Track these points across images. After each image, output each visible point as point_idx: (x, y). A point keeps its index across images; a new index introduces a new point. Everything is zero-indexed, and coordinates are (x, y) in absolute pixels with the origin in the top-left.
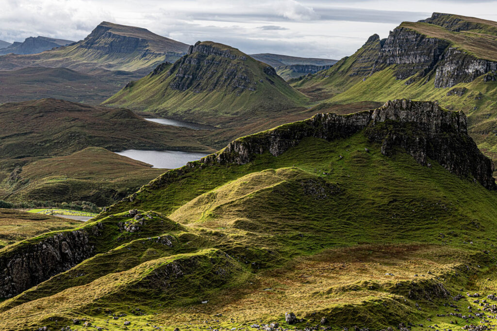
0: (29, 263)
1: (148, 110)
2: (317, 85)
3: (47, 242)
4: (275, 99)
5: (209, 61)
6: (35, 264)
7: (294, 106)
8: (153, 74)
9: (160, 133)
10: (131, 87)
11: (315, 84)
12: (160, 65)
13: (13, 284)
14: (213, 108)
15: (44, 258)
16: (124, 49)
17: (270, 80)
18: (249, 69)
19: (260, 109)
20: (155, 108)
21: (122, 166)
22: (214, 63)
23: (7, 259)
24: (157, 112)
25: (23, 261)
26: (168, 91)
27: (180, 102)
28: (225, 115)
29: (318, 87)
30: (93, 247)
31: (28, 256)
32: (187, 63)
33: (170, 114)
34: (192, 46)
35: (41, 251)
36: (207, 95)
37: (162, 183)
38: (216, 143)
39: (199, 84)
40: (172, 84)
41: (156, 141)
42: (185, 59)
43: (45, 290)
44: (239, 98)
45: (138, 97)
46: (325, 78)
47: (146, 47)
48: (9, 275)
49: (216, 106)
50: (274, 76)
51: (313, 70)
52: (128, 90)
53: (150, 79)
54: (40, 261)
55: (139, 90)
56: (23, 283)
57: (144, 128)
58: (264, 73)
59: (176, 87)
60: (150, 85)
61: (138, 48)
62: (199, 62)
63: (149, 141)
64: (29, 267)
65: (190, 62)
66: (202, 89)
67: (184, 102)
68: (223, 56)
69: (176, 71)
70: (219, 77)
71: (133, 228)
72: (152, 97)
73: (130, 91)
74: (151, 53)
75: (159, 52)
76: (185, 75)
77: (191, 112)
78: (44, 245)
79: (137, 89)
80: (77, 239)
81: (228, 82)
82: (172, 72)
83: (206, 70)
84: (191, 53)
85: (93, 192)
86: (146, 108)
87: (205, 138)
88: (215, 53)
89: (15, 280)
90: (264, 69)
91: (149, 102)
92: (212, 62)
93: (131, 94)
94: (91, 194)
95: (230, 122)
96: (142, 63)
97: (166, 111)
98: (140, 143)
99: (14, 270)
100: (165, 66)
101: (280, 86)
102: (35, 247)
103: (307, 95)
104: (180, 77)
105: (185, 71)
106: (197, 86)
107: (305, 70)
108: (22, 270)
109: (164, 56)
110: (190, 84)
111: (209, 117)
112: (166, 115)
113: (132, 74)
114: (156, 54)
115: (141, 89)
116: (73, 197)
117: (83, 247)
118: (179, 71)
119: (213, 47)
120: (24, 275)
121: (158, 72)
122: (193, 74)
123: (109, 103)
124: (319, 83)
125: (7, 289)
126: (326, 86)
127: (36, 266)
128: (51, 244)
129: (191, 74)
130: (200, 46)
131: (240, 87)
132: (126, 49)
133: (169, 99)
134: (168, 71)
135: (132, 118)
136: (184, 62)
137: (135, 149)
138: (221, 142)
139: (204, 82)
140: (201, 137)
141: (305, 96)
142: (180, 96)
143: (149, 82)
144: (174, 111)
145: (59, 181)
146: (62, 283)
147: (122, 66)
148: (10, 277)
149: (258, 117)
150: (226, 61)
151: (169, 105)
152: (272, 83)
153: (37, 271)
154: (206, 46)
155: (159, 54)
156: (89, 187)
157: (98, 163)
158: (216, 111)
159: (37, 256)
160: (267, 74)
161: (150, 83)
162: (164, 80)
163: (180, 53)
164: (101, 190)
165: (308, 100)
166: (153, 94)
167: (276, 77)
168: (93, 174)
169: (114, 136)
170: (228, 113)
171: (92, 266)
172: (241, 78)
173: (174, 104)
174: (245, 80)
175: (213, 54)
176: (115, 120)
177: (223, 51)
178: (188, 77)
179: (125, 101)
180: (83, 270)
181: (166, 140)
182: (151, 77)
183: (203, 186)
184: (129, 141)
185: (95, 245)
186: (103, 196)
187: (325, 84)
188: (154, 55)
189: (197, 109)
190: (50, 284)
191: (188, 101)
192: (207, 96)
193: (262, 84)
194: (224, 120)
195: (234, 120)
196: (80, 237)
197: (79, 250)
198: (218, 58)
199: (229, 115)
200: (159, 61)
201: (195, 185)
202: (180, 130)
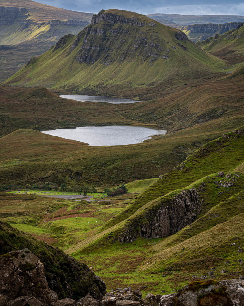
0: (169, 212)
1: (56, 86)
2: (228, 47)
3: (178, 197)
4: (191, 65)
5: (116, 30)
6: (173, 213)
7: (211, 72)
8: (56, 48)
9: (81, 111)
10: (33, 63)
11: (225, 47)
12: (63, 38)
13: (160, 228)
14: (127, 80)
15: (178, 209)
16: (3, 20)
17: (182, 46)
18: (160, 35)
19: (176, 78)
20: (64, 85)
21: (63, 146)
22: (122, 32)
23: (155, 210)
24: (66, 88)
25: (166, 211)
26: (74, 65)
27: (89, 76)
28: (140, 86)
29: (230, 49)
30: (202, 200)
31: (169, 207)
32: (92, 34)
33: (80, 89)
34: (95, 16)
35: (176, 203)
36: (118, 66)
37: (205, 153)
38: (140, 117)
39: (108, 56)
40: (78, 57)
41: (79, 119)
42: (89, 30)
43: (197, 228)
44: (152, 67)
45: (43, 74)
46: (236, 39)
47: (26, 17)
48: (157, 221)
49: (130, 78)
50: (186, 41)
51: (213, 29)
52: (31, 67)
53: (53, 53)
54: (176, 211)
55: (43, 66)
56: (166, 227)
57: (64, 106)
58: (176, 39)
59: (83, 60)
60: (54, 60)
61: (19, 19)
62: (105, 32)
63: (73, 119)
64: (169, 216)
65: (96, 33)
66: (112, 61)
67: (94, 75)
68: (130, 24)
69: (81, 43)
70: (129, 46)
71: (229, 184)
72: (57, 73)
73: (33, 68)
74: (33, 24)
75: (43, 22)
76: (91, 46)
77: (103, 86)
78: (177, 199)
79: (41, 65)
80: (192, 195)
81: (139, 51)
82: (76, 45)
83: (114, 40)
84: (95, 22)
85: (50, 173)
86: (54, 85)
87: (128, 112)
88: (122, 22)
89: (161, 225)
90: (176, 35)
91: (55, 78)
92: (120, 31)
93: (35, 71)
94: (48, 175)
95: (148, 94)
96: (25, 35)
97: (77, 86)
98: (64, 122)
99: (161, 218)
100: (68, 39)
101: (194, 52)
102: (172, 201)
103: (221, 59)
104: (86, 50)
105: (92, 43)
106: (106, 58)
107: (203, 30)
108: (165, 217)
109: (49, 26)
110: (98, 56)
111: (124, 90)
112: (77, 90)
113: (17, 48)
114: (39, 24)
115: (45, 65)
116: (30, 179)
117: (196, 200)
118: (84, 43)
119: (119, 15)
120: (166, 222)
121: (61, 45)
122: (100, 45)
123: (12, 82)
124: (230, 44)
125: (157, 232)
126: (238, 47)
127: (173, 215)
128: (180, 198)
129: (98, 45)
130: (105, 14)
131: (153, 55)
132: (6, 21)
133: (77, 73)
134: (71, 44)
135: (49, 96)
136: (88, 33)
137: (61, 128)
138: (146, 115)
139: (113, 53)
140: (124, 112)
141: (220, 61)
142: (88, 69)
143: (52, 57)
144: (85, 86)
145: (13, 164)
146: (206, 223)
147: (3, 40)
148: (158, 223)
149: (175, 86)
150: (135, 28)
151: (78, 80)
152: (185, 48)
153: (173, 219)
154: (111, 15)
155: (43, 24)
156: (44, 168)
157: (38, 145)
158: (130, 83)
159: (174, 207)
160: (179, 40)
161: (54, 58)
162: (69, 54)
163: (66, 21)
164: (56, 170)
165: (224, 64)
166: (58, 70)
167: (188, 42)
168: (39, 155)
169: (36, 117)
170: (143, 84)
171: (221, 210)
172: (153, 46)
173: (83, 78)
174: (157, 48)
175: (119, 23)
176: (33, 99)
177: (130, 19)
178: (96, 49)
179: (29, 79)
180: (217, 213)
181: (89, 117)
182: (53, 51)
183: (241, 152)
184: (52, 121)
185: (203, 198)
186: (60, 176)
187: (238, 45)
188: (37, 26)
189: (109, 82)
190: (199, 224)
191: (98, 75)
192: (118, 68)
193: (175, 50)
194: (141, 92)
195: (151, 92)
196: (194, 193)
197: (194, 203)
198: (126, 26)
199: (144, 86)
200: (43, 32)
201: (235, 153)
202: (101, 106)
